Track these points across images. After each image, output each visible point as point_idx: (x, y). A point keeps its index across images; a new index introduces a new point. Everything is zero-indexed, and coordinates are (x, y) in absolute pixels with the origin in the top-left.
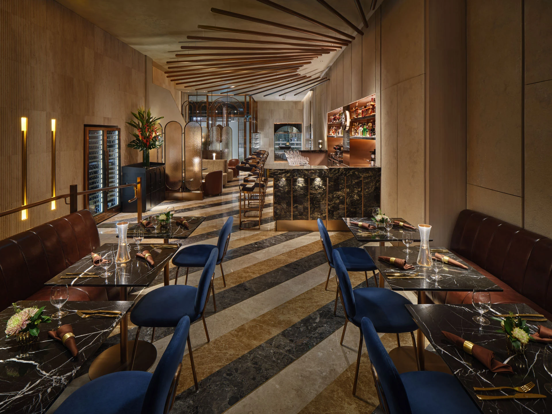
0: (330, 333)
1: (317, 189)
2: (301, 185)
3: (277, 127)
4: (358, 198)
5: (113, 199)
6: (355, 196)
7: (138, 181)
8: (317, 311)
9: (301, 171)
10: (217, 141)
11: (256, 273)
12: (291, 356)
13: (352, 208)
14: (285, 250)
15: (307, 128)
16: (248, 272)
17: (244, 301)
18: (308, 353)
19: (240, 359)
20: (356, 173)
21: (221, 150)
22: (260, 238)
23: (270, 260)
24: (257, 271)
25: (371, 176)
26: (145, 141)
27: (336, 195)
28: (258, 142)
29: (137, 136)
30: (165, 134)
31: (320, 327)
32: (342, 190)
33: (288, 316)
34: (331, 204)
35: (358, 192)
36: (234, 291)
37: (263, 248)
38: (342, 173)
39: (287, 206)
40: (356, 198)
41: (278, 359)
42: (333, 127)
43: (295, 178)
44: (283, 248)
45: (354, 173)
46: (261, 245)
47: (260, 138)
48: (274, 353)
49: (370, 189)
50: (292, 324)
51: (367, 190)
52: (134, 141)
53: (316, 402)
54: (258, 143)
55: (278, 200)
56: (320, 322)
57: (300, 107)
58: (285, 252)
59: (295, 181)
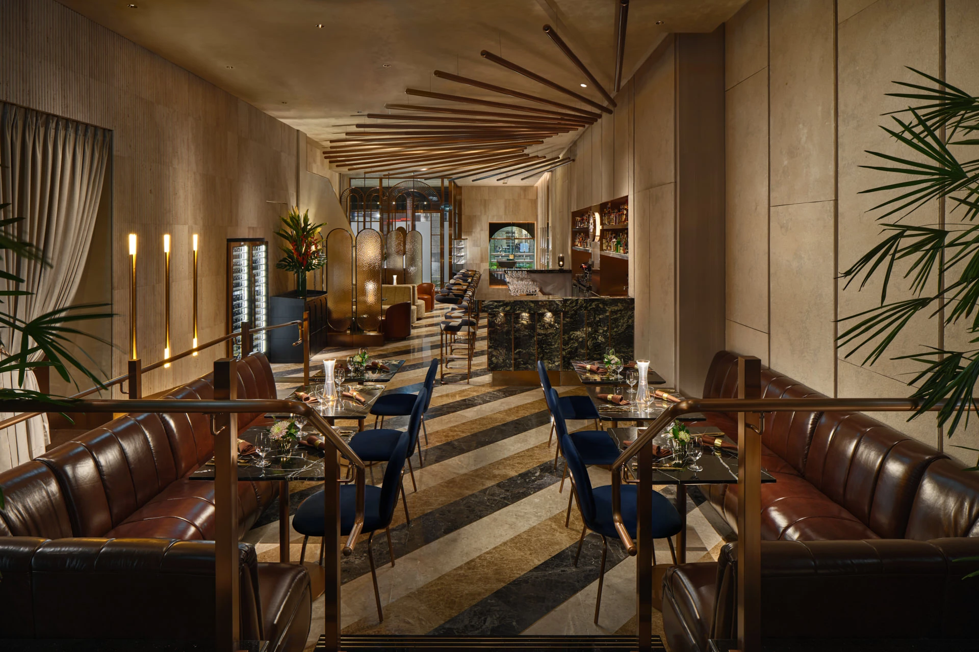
0: (550, 484)
1: (548, 328)
2: (525, 322)
3: (494, 228)
4: (603, 340)
5: (258, 344)
6: (600, 338)
7: (304, 317)
8: (538, 466)
9: (526, 303)
10: (398, 253)
11: (465, 432)
12: (506, 501)
13: (595, 354)
14: (502, 408)
15: (543, 231)
16: (455, 431)
17: (453, 458)
18: (524, 499)
19: (452, 503)
20: (600, 305)
21: (404, 267)
22: (469, 394)
23: (483, 418)
24: (467, 430)
25: (621, 310)
26: (300, 259)
27: (574, 336)
28: (463, 254)
29: (288, 252)
30: (327, 247)
31: (539, 479)
32: (581, 330)
33: (504, 471)
34: (567, 349)
35: (603, 332)
36: (440, 449)
37: (474, 405)
38: (581, 306)
39: (506, 351)
40: (600, 340)
41: (492, 504)
42: (580, 234)
43: (517, 312)
44: (500, 406)
45: (597, 306)
46: (470, 402)
47: (466, 247)
48: (488, 499)
49: (620, 328)
50: (508, 478)
51: (615, 330)
52: (284, 260)
53: (529, 532)
54: (462, 256)
55: (493, 343)
56: (539, 475)
57: (531, 196)
58: (502, 410)
59: (518, 316)
